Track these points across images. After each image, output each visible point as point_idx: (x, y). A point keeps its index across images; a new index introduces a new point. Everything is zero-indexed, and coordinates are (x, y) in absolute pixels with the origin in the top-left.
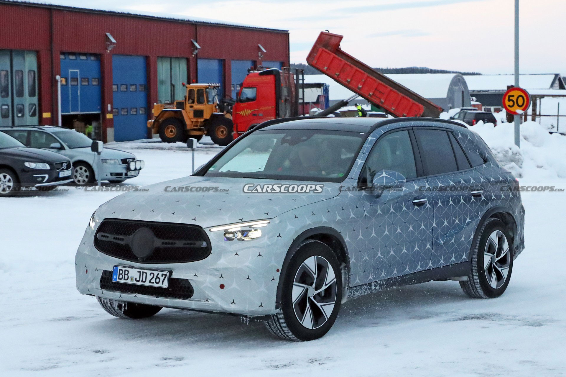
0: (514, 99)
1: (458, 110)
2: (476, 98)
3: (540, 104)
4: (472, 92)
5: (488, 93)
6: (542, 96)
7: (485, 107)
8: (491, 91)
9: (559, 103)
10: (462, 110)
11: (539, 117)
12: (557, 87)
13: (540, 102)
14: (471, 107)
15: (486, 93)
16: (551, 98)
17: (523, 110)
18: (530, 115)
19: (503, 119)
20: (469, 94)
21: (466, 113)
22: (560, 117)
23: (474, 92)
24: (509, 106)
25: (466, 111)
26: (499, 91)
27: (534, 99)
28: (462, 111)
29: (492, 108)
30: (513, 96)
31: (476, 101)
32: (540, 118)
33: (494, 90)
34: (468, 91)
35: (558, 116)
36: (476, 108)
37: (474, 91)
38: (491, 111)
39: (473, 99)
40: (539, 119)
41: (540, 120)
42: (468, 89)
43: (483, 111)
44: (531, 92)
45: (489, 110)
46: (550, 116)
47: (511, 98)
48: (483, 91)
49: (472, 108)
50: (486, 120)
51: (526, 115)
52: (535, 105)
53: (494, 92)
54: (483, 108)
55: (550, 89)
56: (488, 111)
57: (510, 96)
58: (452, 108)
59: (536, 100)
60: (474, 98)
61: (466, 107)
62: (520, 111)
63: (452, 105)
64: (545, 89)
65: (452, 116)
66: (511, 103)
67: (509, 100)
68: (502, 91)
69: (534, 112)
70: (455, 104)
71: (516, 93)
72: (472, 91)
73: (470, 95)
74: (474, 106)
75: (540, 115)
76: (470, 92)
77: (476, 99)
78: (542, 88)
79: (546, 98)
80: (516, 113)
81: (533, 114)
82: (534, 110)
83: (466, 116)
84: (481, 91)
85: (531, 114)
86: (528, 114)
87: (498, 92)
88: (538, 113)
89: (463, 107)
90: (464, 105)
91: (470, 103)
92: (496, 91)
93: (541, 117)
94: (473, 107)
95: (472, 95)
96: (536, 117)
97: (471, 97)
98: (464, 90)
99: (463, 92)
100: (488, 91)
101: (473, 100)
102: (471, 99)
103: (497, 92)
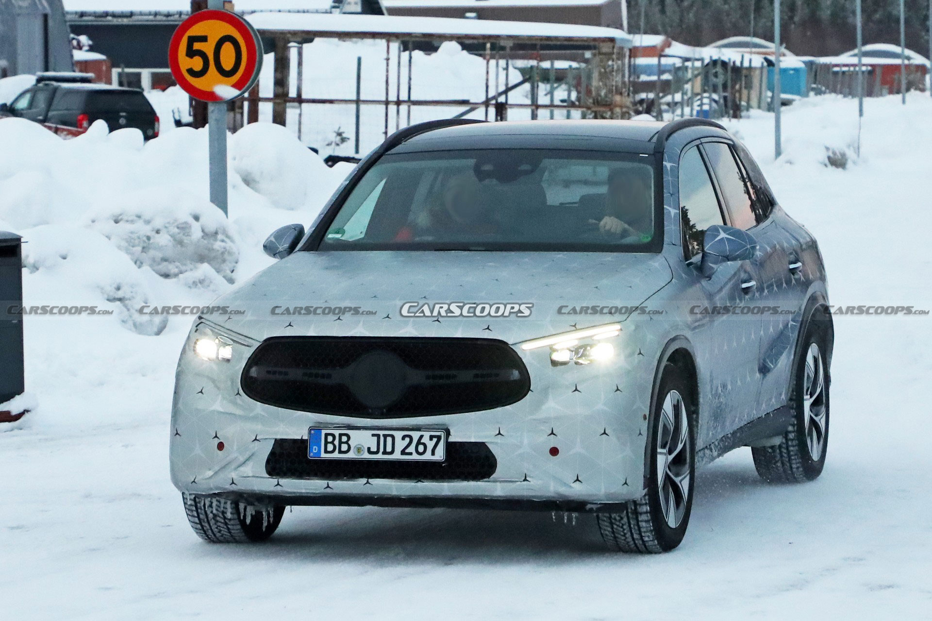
0: (208, 48)
1: (27, 81)
2: (90, 37)
3: (300, 64)
4: (76, 17)
5: (131, 23)
6: (307, 37)
7: (119, 70)
8: (141, 14)
9: (359, 59)
10: (40, 80)
11: (296, 104)
12: (356, 3)
13: (300, 54)
14: (74, 71)
15: (125, 21)
16: (335, 40)
17: (237, 86)
18: (267, 100)
19: (179, 112)
20: (68, 24)
21: (56, 90)
22: (363, 107)
23: (85, 18)
24: (191, 71)
25: (55, 84)
26: (168, 15)
27: (280, 44)
28: (41, 85)
29: (146, 75)
30: (204, 39)
31: (92, 49)
32: (300, 106)
33: (150, 14)
34: (64, 14)
35: (358, 102)
36: (90, 75)
37: (82, 14)
38: (140, 86)
39: (79, 42)
40: (298, 111)
41: (300, 115)
42: (62, 8)
43: (115, 86)
44: (257, 22)
45: (136, 80)
46: (331, 102)
47: (197, 46)
48: (114, 15)
49: (78, 74)
50: (124, 114)
51: (255, 100)
52: (282, 65)
53: (151, 17)
54: (115, 72)
55: (333, 10)
56: (129, 85)
57: (192, 40)
58: (8, 73)
59: (286, 49)
60: (84, 39)
61: (55, 70)
62: (226, 91)
63: (8, 60)
64: (317, 12)
65: (9, 103)
66: (197, 63)
67: (191, 53)
68: (177, 17)
69: (280, 90)
70: (21, 60)
71: (214, 30)
72: (76, 13)
73: (69, 30)
74: (85, 65)
75: (299, 100)
76: (68, 17)
77: (90, 43)
78: (306, 8)
79: (317, 40)
80: (213, 97)
81: (276, 96)
82: (281, 82)
83: (55, 102)
84: (106, 14)
85: (271, 95)
86: (262, 95)
87: (164, 18)
88: (293, 93)
89: (47, 69)
90: (51, 65)
91: (72, 56)
92: (156, 14)
93: (304, 105)
94: (81, 71)
95: (78, 30)
96: (288, 104)
97: (72, 36)
98: (48, 10)
99: (46, 17)
100: (131, 14)
101: (80, 47)
102: (75, 43)
103: (159, 18)
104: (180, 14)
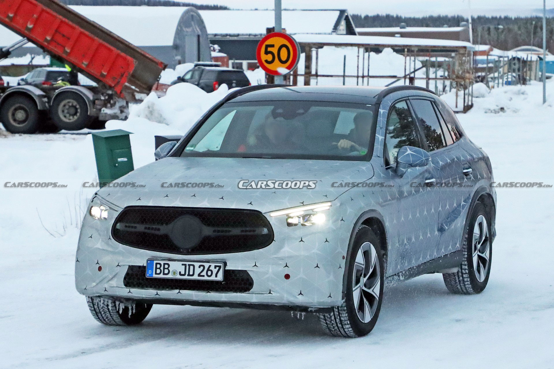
0: (275, 50)
1: (190, 66)
2: (219, 46)
3: (317, 58)
4: (212, 36)
5: (238, 39)
6: (321, 46)
7: (232, 61)
8: (243, 35)
9: (345, 57)
10: (196, 65)
11: (315, 77)
12: (343, 30)
13: (317, 54)
14: (211, 61)
15: (235, 38)
16: (333, 47)
17: (288, 68)
18: (301, 75)
19: (260, 81)
20: (209, 39)
21: (203, 70)
22: (346, 79)
23: (217, 37)
24: (267, 61)
25: (203, 67)
26: (255, 35)
27: (307, 49)
28: (196, 68)
29: (245, 63)
30: (273, 46)
31: (220, 51)
32: (317, 79)
33: (247, 35)
34: (207, 35)
35: (344, 76)
36: (219, 63)
37: (216, 35)
38: (242, 68)
39: (214, 48)
40: (316, 81)
41: (317, 82)
42: (206, 31)
43: (230, 68)
44: (299, 39)
45: (240, 66)
46: (331, 76)
47: (270, 49)
48: (230, 35)
49: (213, 63)
50: (234, 82)
51: (296, 75)
52: (308, 59)
53: (248, 37)
54: (231, 62)
55: (333, 33)
56: (237, 68)
57: (267, 46)
58: (181, 62)
59: (310, 51)
60: (216, 47)
61: (203, 61)
62: (283, 70)
63: (182, 57)
64: (325, 34)
65: (182, 76)
66: (269, 57)
67: (267, 53)
68: (259, 36)
69: (308, 71)
70: (187, 56)
71: (277, 42)
72: (213, 34)
73: (209, 42)
74: (216, 59)
75: (317, 75)
76: (209, 36)
77: (219, 48)
78: (320, 32)
79: (325, 47)
80: (277, 73)
81: (306, 73)
82: (308, 67)
83: (203, 75)
84: (227, 35)
85: (303, 73)
86: (299, 73)
87: (254, 37)
88: (313, 72)
89: (199, 60)
90: (201, 59)
91: (211, 55)
92: (250, 35)
93: (319, 78)
94: (215, 61)
95: (214, 42)
96: (311, 77)
97: (211, 45)
98: (200, 33)
99: (199, 36)
100: (238, 35)
101: (214, 50)
102: (212, 48)
103: (251, 37)
104: (261, 35)
